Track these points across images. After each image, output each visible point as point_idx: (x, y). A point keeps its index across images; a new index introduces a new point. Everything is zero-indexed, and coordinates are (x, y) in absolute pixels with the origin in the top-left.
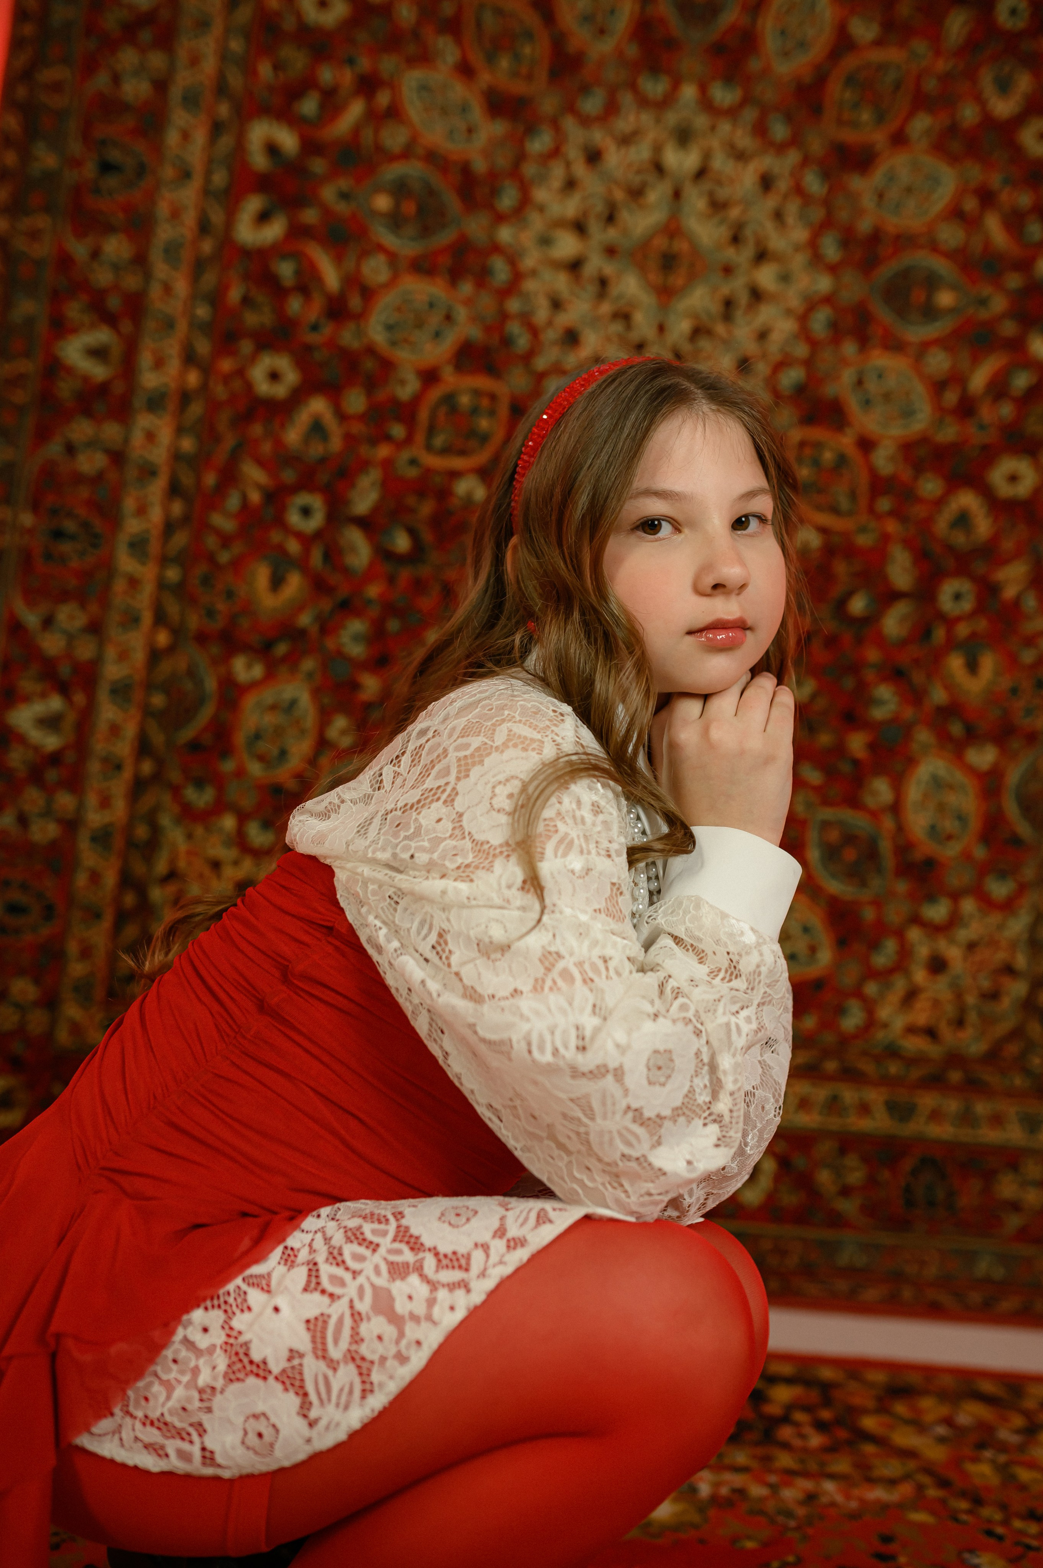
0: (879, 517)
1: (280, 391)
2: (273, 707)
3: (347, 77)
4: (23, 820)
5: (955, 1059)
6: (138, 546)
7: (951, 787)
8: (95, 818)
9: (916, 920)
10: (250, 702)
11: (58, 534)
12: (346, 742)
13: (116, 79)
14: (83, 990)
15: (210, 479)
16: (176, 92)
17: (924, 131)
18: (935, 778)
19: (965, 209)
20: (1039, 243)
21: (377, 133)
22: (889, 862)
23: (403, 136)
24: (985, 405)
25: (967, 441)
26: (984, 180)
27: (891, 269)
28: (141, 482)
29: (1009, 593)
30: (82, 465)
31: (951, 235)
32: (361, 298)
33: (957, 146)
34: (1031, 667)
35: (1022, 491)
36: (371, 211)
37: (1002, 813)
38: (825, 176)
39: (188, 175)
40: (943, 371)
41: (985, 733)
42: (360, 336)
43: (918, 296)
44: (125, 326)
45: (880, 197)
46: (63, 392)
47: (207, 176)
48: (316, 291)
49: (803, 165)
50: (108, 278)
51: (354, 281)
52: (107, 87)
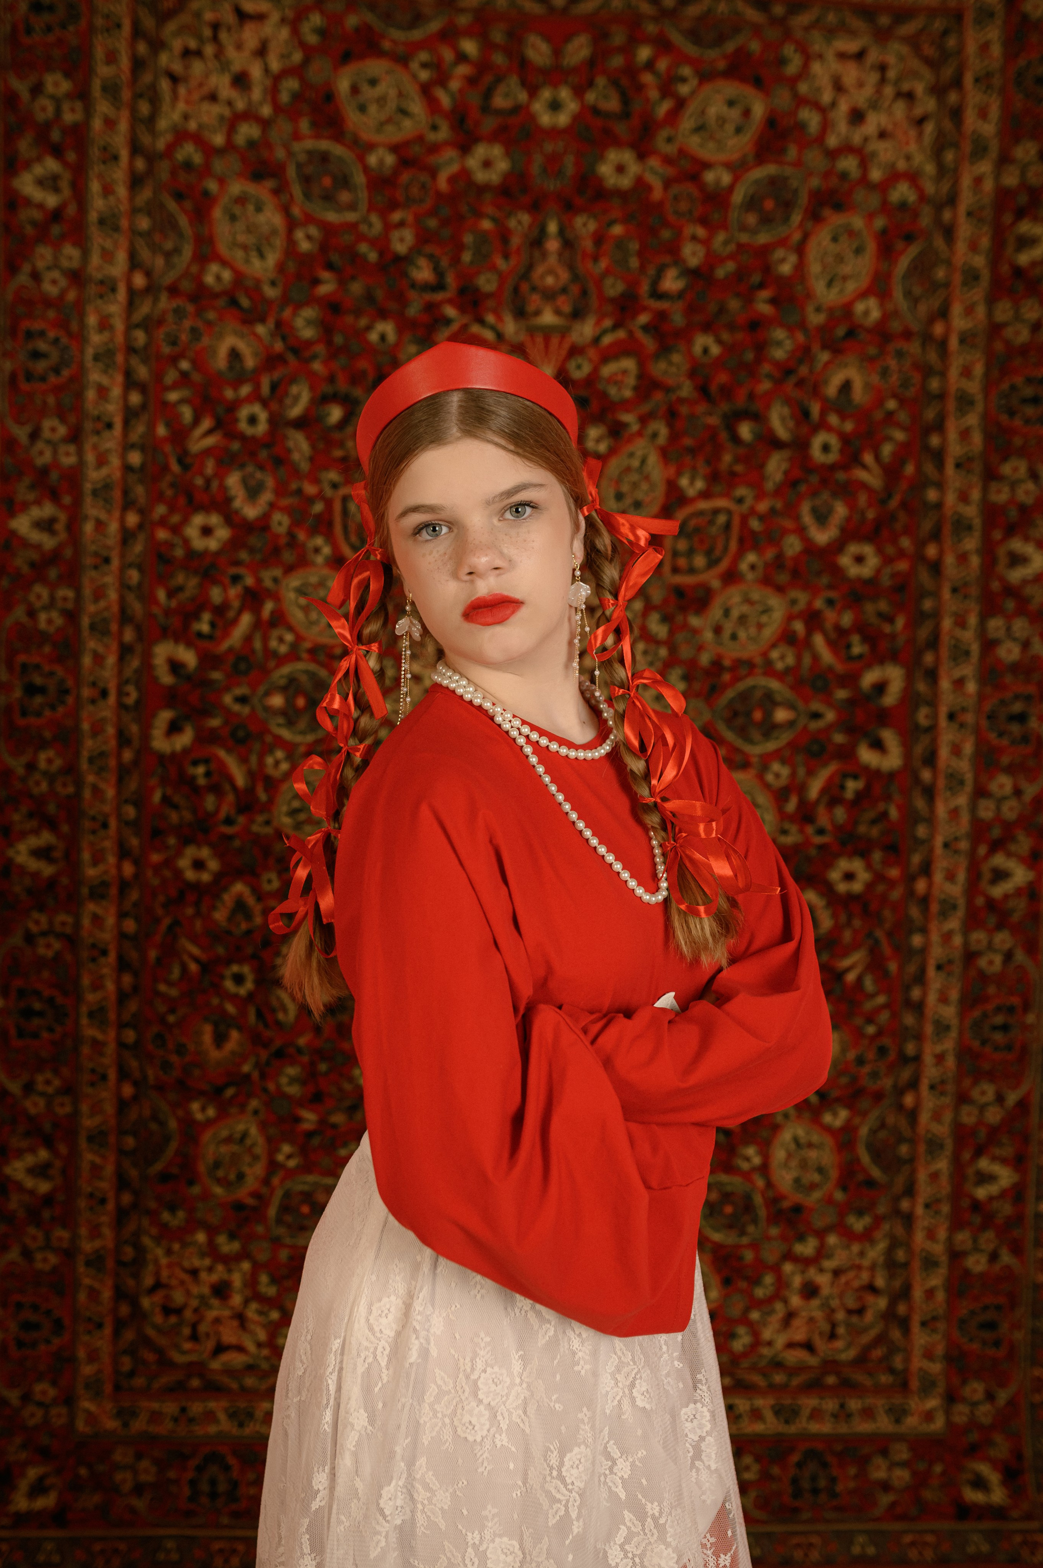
1: (206, 877)
2: (229, 1140)
3: (234, 592)
4: (27, 1254)
5: (830, 1365)
6: (97, 1014)
7: (810, 1145)
8: (88, 1246)
9: (789, 1256)
10: (207, 1136)
11: (29, 1013)
12: (292, 1163)
13: (32, 613)
14: (94, 1387)
15: (153, 954)
16: (85, 622)
17: (753, 567)
18: (796, 1140)
19: (794, 632)
20: (860, 657)
21: (265, 640)
22: (762, 1213)
23: (289, 637)
24: (821, 810)
25: (807, 843)
26: (810, 603)
27: (730, 694)
28: (94, 960)
29: (851, 977)
30: (42, 951)
31: (782, 658)
32: (266, 790)
33: (783, 578)
34: (873, 1038)
35: (857, 887)
36: (268, 709)
37: (858, 1160)
38: (666, 619)
39: (104, 694)
40: (783, 781)
41: (838, 1100)
42: (268, 823)
43: (758, 715)
44: (65, 828)
45: (718, 630)
46: (17, 889)
47: (121, 693)
48: (227, 787)
49: (646, 612)
50: (44, 786)
51: (258, 776)
52: (24, 619)
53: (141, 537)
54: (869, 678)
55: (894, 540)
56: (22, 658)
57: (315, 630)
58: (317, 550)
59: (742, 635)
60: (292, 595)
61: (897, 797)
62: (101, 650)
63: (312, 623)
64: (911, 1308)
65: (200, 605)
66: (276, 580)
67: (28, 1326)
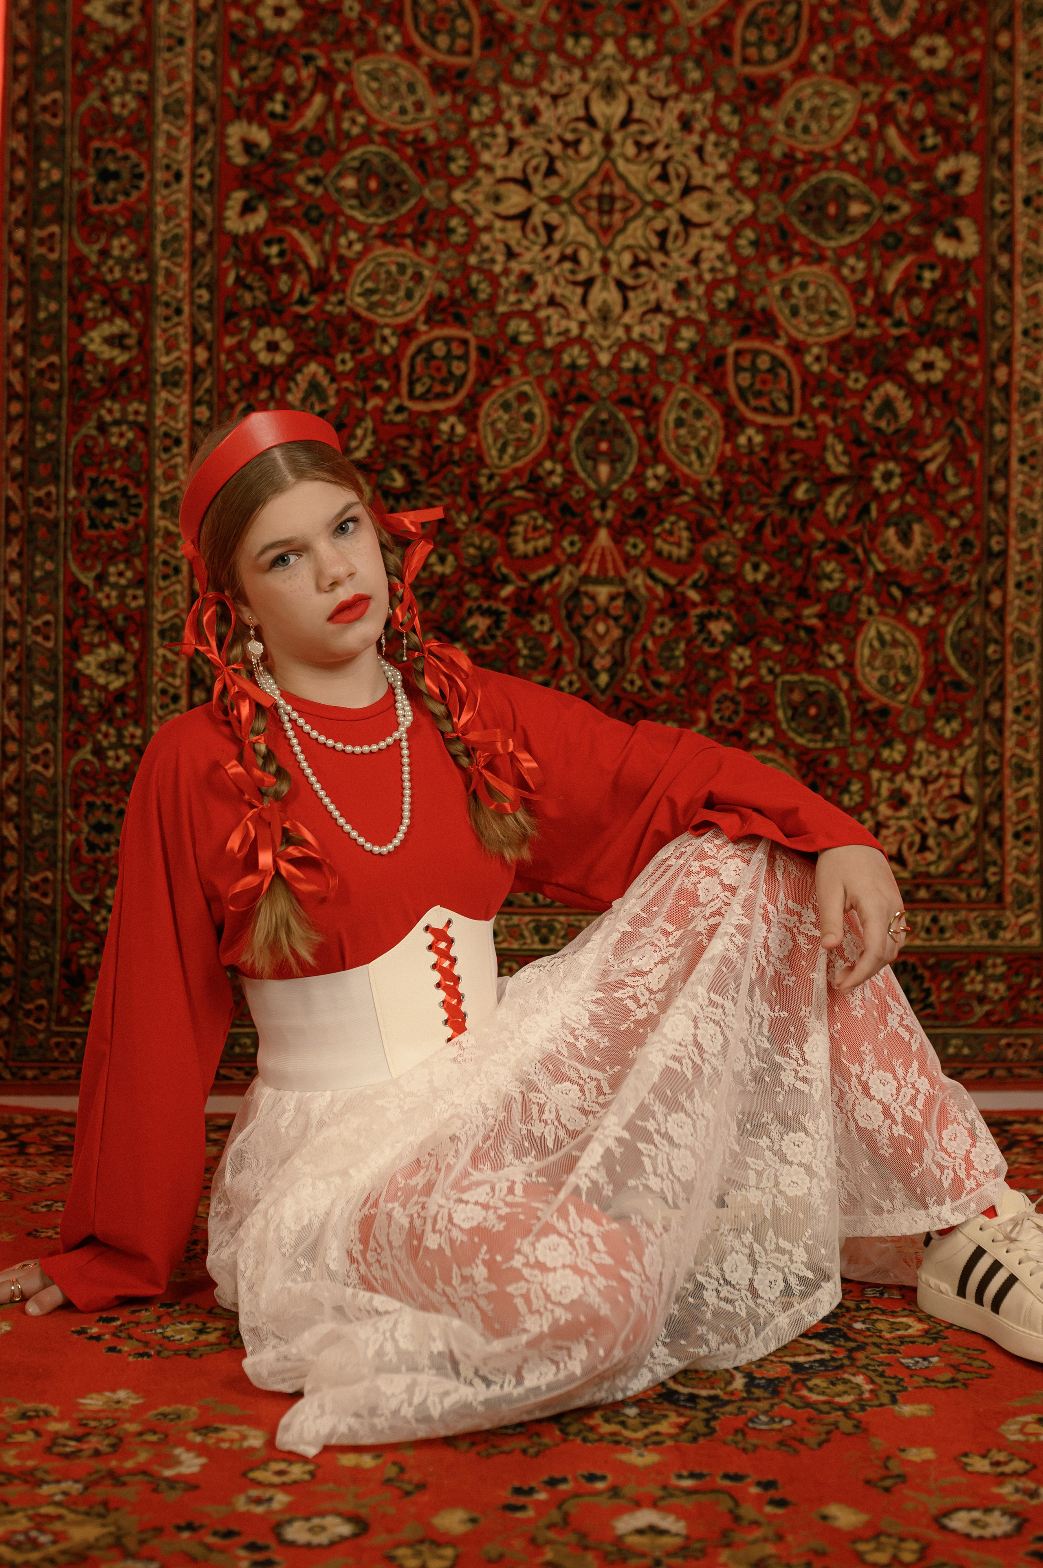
0: (813, 413)
1: (280, 359)
3: (306, 73)
4: (99, 752)
5: (921, 878)
6: (170, 505)
7: (895, 643)
9: (876, 762)
11: (101, 503)
13: (106, 98)
16: (159, 104)
17: (823, 59)
18: (880, 636)
19: (868, 125)
20: (935, 147)
21: (338, 121)
22: (847, 714)
23: (361, 119)
24: (898, 301)
25: (885, 334)
26: (882, 95)
27: (804, 187)
28: (166, 450)
29: (932, 468)
30: (114, 440)
31: (855, 150)
32: (339, 270)
33: (854, 70)
34: (956, 532)
35: (936, 376)
36: (339, 190)
37: (946, 661)
38: (736, 110)
39: (178, 176)
40: (859, 276)
41: (921, 596)
42: (341, 303)
43: (832, 210)
44: (138, 315)
45: (790, 123)
46: (89, 377)
47: (194, 176)
48: (301, 266)
49: (717, 103)
50: (117, 274)
51: (331, 256)
52: (98, 104)
53: (215, 17)
54: (944, 169)
55: (966, 31)
56: (96, 144)
57: (387, 114)
58: (388, 38)
59: (814, 127)
60: (364, 78)
61: (975, 285)
62: (175, 132)
63: (384, 108)
64: (1002, 819)
65: (273, 86)
66: (347, 63)
67: (99, 828)
